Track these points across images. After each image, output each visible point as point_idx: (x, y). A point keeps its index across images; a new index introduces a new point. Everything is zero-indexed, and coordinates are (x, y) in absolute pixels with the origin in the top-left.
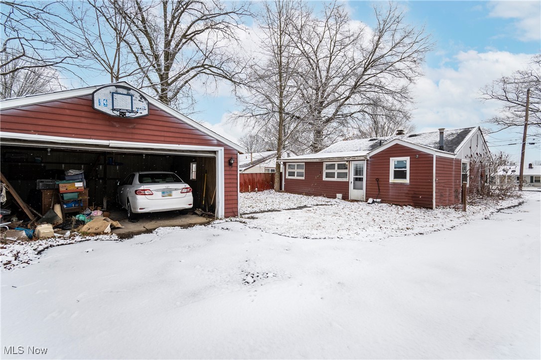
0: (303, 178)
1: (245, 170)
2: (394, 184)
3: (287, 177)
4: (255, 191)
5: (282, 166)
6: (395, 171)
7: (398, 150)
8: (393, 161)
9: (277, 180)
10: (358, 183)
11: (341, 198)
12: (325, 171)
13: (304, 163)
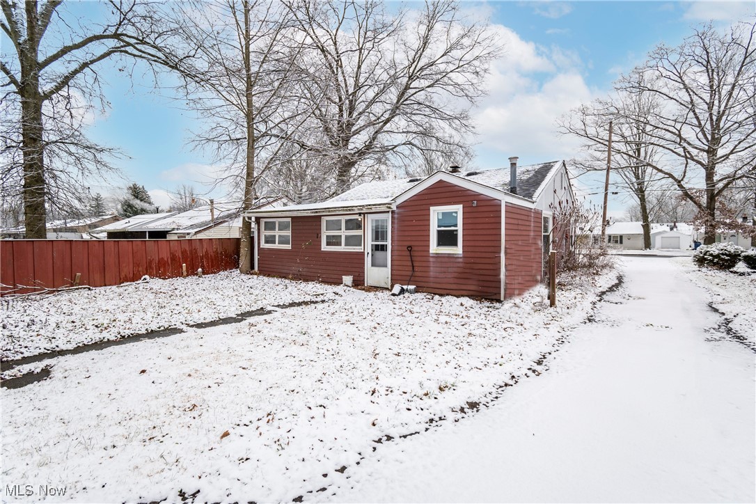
0: (289, 247)
1: (196, 233)
2: (438, 256)
3: (264, 245)
4: (197, 274)
5: (253, 225)
6: (439, 231)
7: (443, 193)
8: (436, 213)
9: (244, 250)
10: (379, 254)
11: (350, 283)
12: (325, 234)
13: (290, 220)
